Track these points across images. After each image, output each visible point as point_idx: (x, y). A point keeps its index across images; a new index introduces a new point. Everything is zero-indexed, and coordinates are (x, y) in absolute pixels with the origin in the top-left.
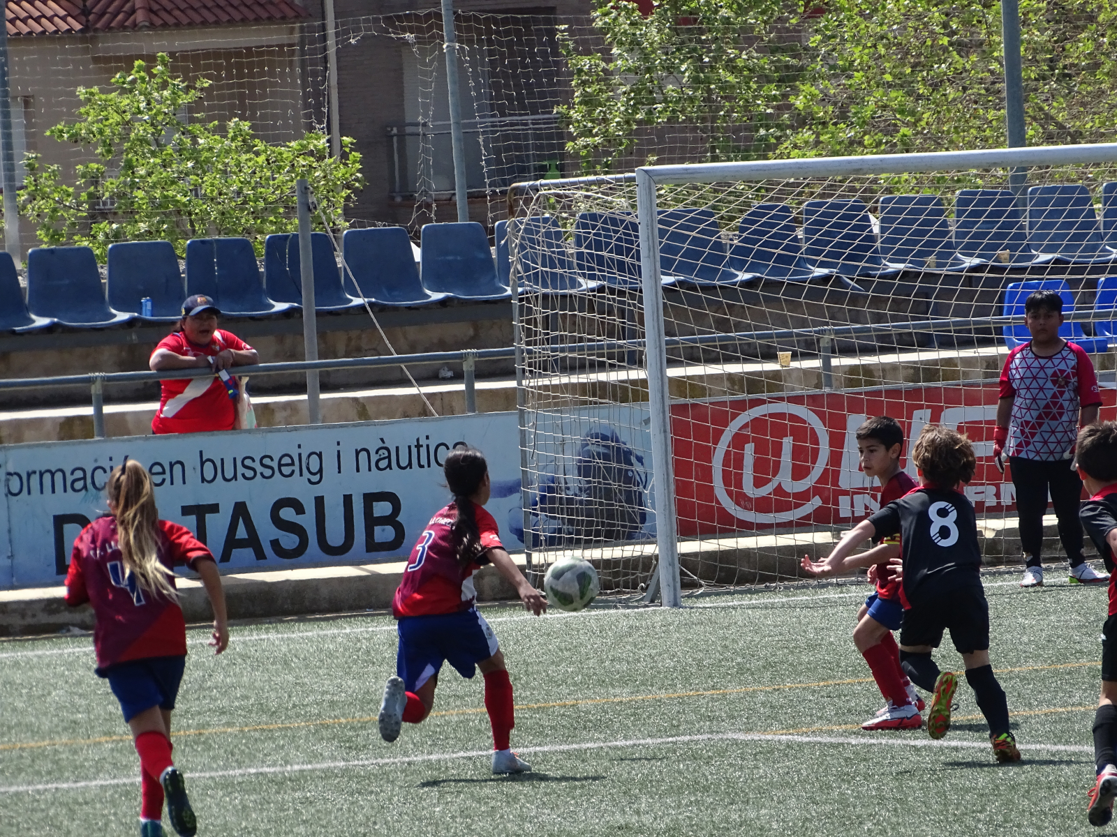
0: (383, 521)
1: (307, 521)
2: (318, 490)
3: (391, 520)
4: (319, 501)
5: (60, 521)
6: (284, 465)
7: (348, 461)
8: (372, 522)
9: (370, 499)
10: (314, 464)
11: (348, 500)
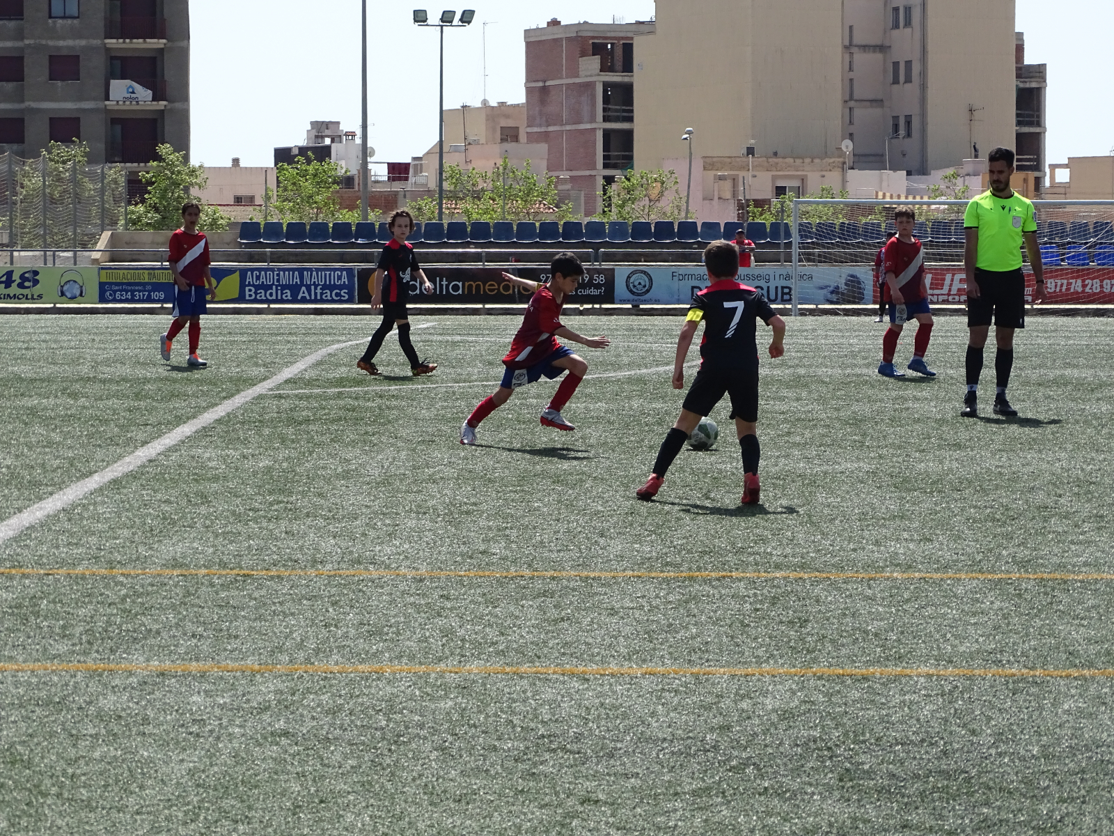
0: (786, 294)
1: (765, 292)
2: (768, 284)
3: (789, 293)
4: (768, 287)
5: (693, 288)
6: (758, 277)
7: (777, 277)
8: (783, 294)
9: (783, 288)
10: (767, 278)
11: (777, 288)
